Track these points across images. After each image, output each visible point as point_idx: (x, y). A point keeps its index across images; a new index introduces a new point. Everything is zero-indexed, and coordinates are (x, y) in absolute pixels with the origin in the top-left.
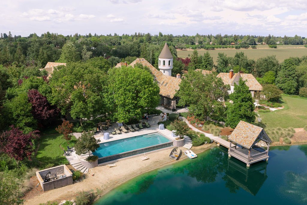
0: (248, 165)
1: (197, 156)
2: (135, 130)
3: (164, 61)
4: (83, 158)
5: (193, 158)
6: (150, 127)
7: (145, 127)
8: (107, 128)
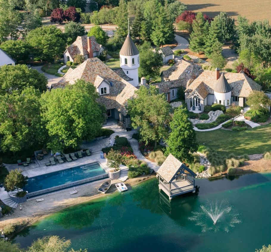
0: (170, 198)
1: (127, 189)
2: (73, 160)
3: (126, 60)
4: (13, 194)
5: (122, 191)
6: (91, 155)
7: (85, 155)
8: (42, 158)
